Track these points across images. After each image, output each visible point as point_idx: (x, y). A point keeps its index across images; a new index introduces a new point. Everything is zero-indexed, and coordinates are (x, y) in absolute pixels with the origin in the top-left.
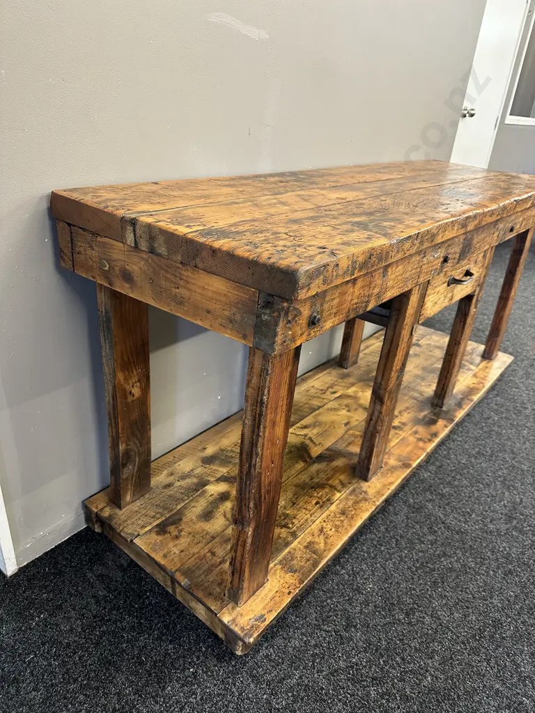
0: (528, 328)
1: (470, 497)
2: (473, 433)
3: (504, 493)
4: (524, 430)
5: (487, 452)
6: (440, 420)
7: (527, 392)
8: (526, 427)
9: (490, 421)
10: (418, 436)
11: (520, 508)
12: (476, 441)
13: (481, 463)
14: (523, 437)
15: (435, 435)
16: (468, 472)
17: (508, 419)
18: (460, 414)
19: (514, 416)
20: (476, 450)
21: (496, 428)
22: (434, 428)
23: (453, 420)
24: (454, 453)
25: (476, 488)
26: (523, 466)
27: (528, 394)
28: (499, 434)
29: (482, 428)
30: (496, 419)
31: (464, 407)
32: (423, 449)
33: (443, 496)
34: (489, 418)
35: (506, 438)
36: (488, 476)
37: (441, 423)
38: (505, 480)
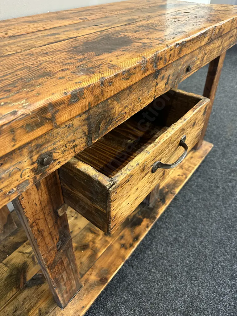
0: (230, 112)
1: (158, 294)
2: (175, 218)
3: (187, 286)
4: (213, 210)
5: (181, 238)
6: (145, 220)
7: (221, 171)
8: (216, 207)
9: (189, 204)
10: (123, 242)
11: (197, 303)
12: (175, 227)
13: (174, 252)
14: (212, 218)
15: (136, 238)
16: (162, 263)
17: (203, 199)
18: (162, 210)
19: (209, 197)
20: (174, 236)
21: (193, 211)
22: (137, 230)
23: (155, 218)
24: (156, 242)
25: (165, 282)
26: (207, 251)
27: (222, 173)
28: (194, 217)
29: (181, 213)
30: (195, 201)
31: (167, 202)
32: (123, 258)
33: (136, 294)
34: (188, 201)
35: (198, 221)
36: (178, 266)
37: (145, 222)
38: (190, 269)
